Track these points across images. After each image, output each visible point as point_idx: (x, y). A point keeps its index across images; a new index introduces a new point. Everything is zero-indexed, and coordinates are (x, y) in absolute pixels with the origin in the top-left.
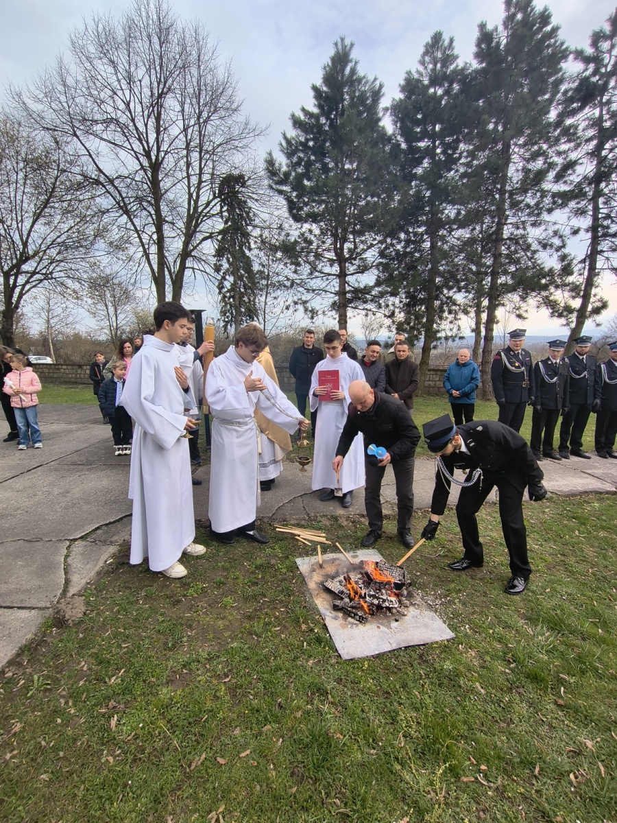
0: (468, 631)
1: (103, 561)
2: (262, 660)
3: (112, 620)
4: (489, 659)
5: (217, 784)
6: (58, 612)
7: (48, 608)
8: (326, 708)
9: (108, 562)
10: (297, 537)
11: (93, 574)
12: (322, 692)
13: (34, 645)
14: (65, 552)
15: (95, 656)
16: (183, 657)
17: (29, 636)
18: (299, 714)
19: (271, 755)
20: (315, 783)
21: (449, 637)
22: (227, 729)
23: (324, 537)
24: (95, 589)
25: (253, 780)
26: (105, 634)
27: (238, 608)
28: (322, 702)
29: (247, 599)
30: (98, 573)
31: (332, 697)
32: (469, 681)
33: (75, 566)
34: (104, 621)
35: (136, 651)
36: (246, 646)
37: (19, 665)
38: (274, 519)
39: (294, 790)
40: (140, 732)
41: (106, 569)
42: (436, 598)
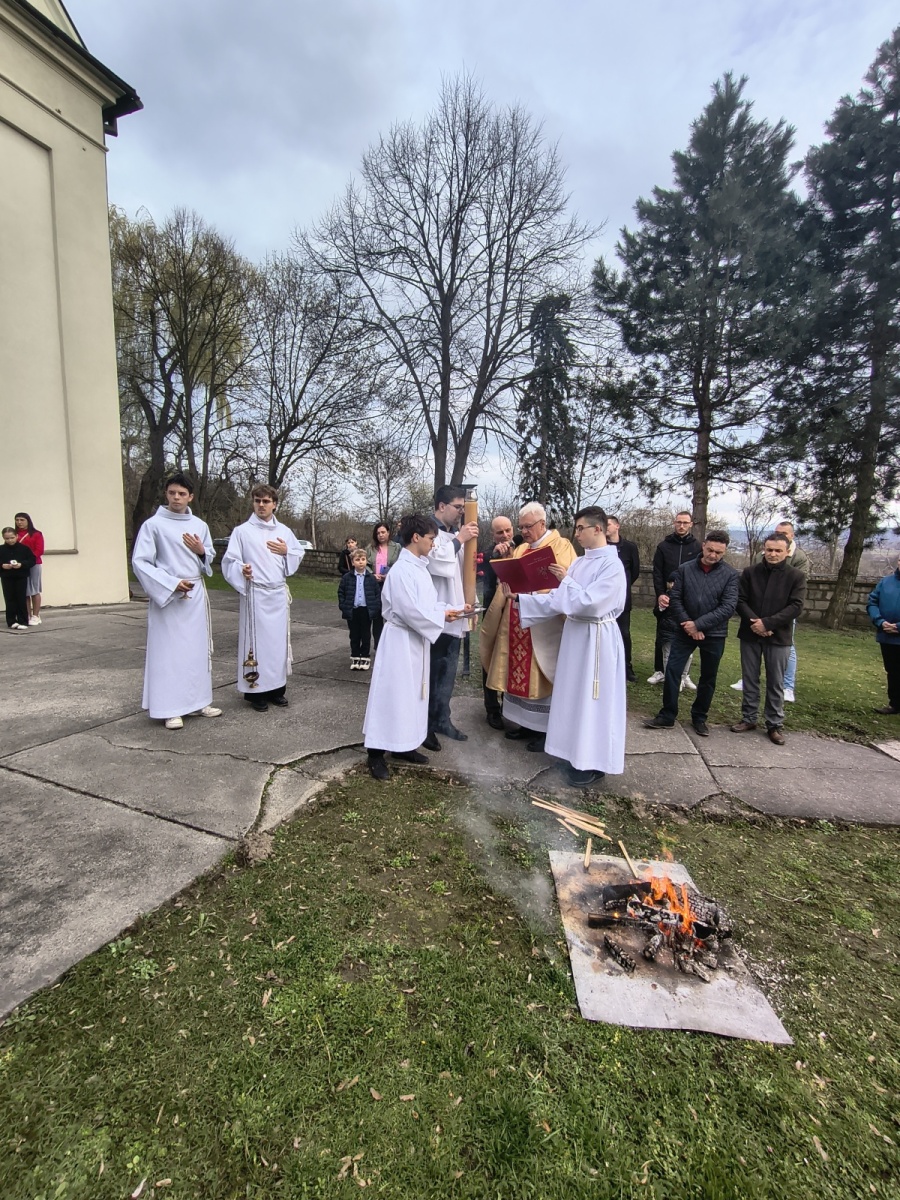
1: (305, 799)
2: (463, 980)
3: (296, 872)
5: (361, 1123)
6: (242, 848)
7: (235, 840)
8: (536, 1078)
9: (310, 801)
10: (559, 820)
11: (291, 811)
12: (537, 1055)
13: (210, 879)
14: (268, 778)
15: (268, 909)
16: (363, 944)
17: (209, 867)
18: (494, 1073)
19: (440, 1113)
21: (779, 1041)
22: (393, 1056)
23: (602, 828)
24: (289, 830)
25: (408, 1137)
26: (284, 887)
27: (449, 900)
28: (533, 1068)
29: (464, 890)
30: (297, 812)
31: (549, 1066)
32: (800, 1126)
33: (274, 797)
34: (287, 871)
35: (312, 917)
36: (447, 954)
37: (192, 897)
38: (532, 787)
39: (460, 1174)
40: (291, 1019)
41: (305, 808)
42: (774, 970)
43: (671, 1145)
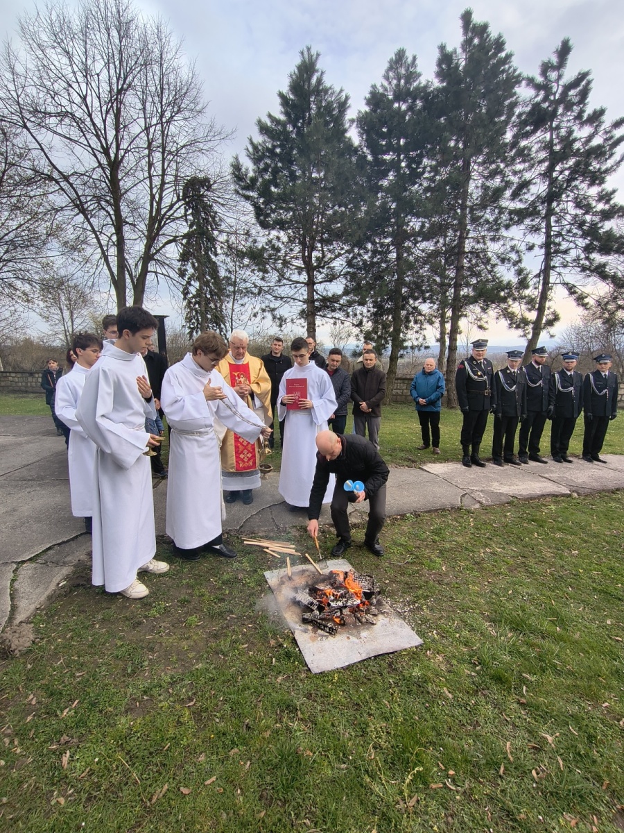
0: (436, 636)
1: (55, 584)
2: (229, 680)
3: (64, 647)
4: (456, 663)
5: (180, 817)
6: (2, 642)
8: (295, 725)
9: (60, 585)
10: (265, 550)
11: (43, 598)
12: (291, 709)
14: (11, 575)
15: (45, 688)
16: (142, 683)
18: (267, 734)
19: (238, 779)
20: (284, 805)
21: (417, 644)
22: (191, 756)
23: (293, 548)
24: (46, 614)
25: (219, 808)
26: (56, 663)
27: (203, 627)
28: (291, 718)
29: (212, 617)
30: (50, 598)
31: (302, 713)
32: (437, 686)
33: (22, 590)
34: (55, 649)
35: (91, 679)
36: (212, 667)
38: (242, 532)
39: (262, 814)
40: (95, 767)
41: (58, 592)
42: (405, 605)
43: (381, 728)
